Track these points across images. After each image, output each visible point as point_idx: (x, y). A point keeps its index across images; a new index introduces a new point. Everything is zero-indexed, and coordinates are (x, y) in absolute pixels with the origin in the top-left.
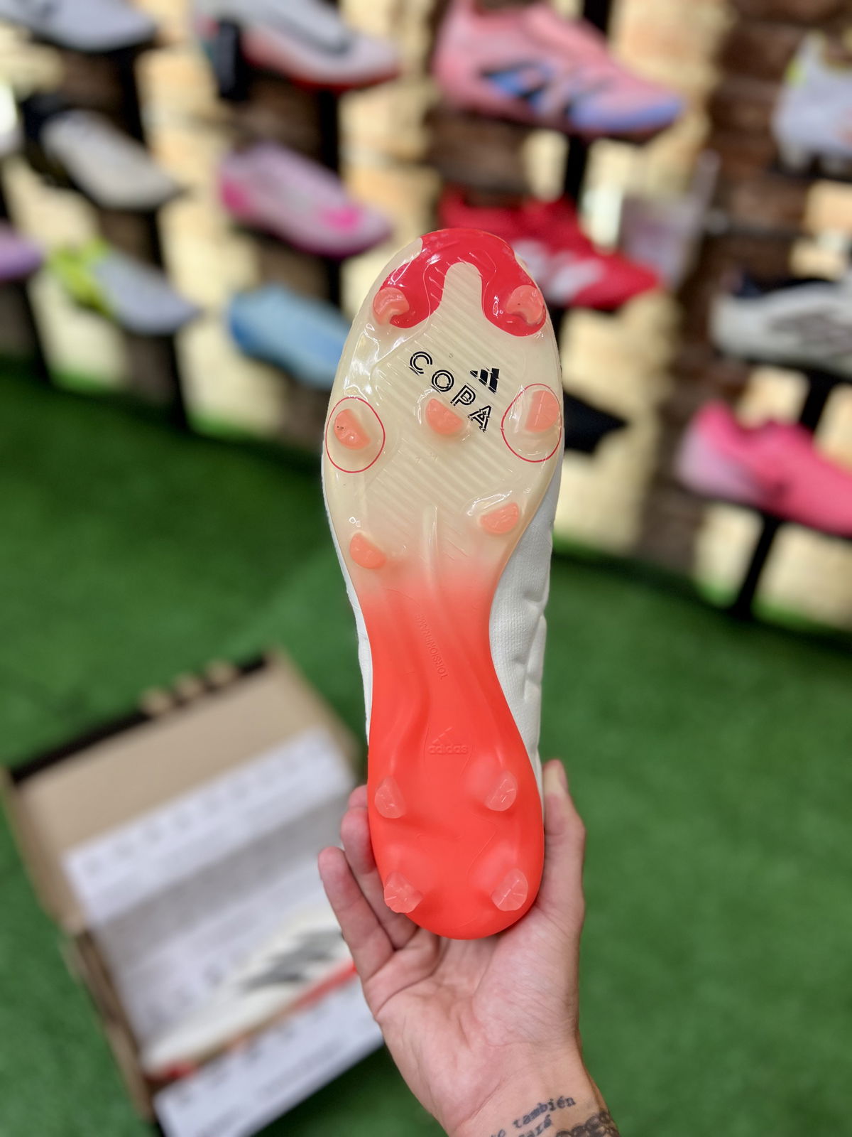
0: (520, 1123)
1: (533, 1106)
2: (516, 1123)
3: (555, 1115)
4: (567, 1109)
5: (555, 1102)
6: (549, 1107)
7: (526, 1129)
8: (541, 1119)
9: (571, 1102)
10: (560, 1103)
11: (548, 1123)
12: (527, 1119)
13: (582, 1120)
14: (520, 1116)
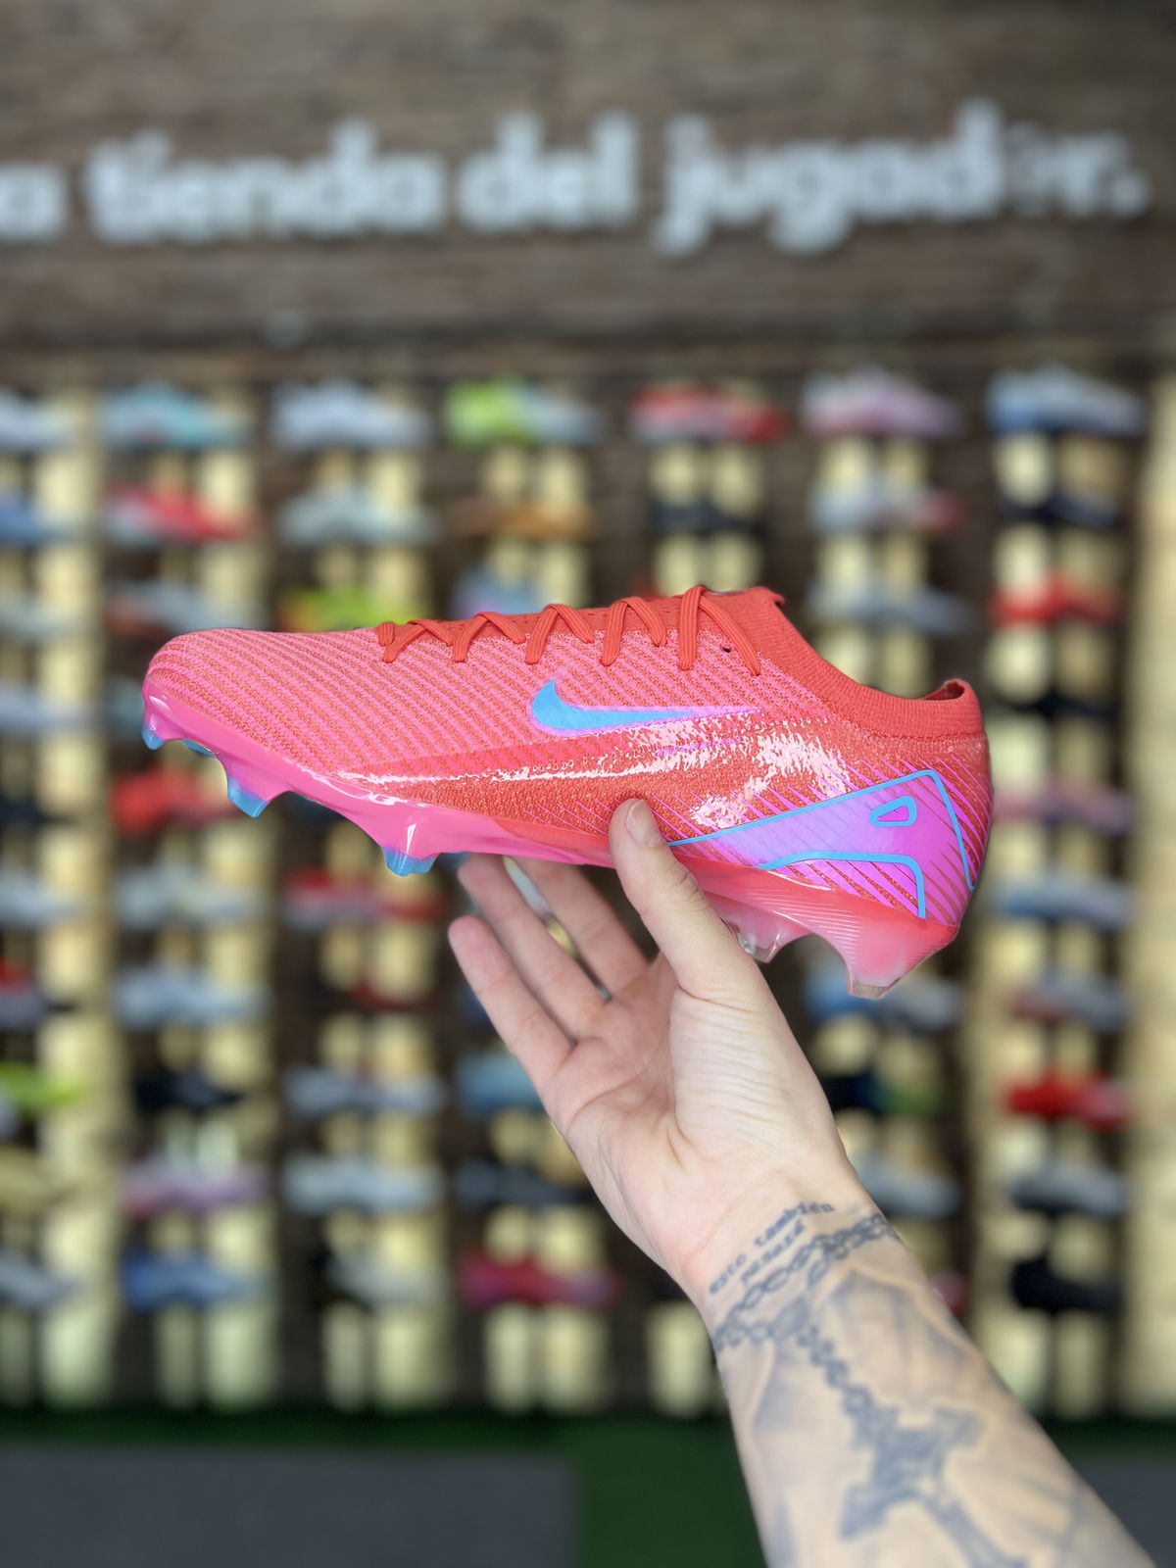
0: (763, 1239)
1: (778, 1215)
2: (758, 1242)
3: (807, 1220)
4: (823, 1215)
5: (807, 1208)
6: (799, 1211)
7: (770, 1246)
8: (790, 1227)
9: (828, 1208)
10: (814, 1208)
11: (799, 1229)
12: (771, 1233)
13: (848, 1223)
14: (762, 1231)
